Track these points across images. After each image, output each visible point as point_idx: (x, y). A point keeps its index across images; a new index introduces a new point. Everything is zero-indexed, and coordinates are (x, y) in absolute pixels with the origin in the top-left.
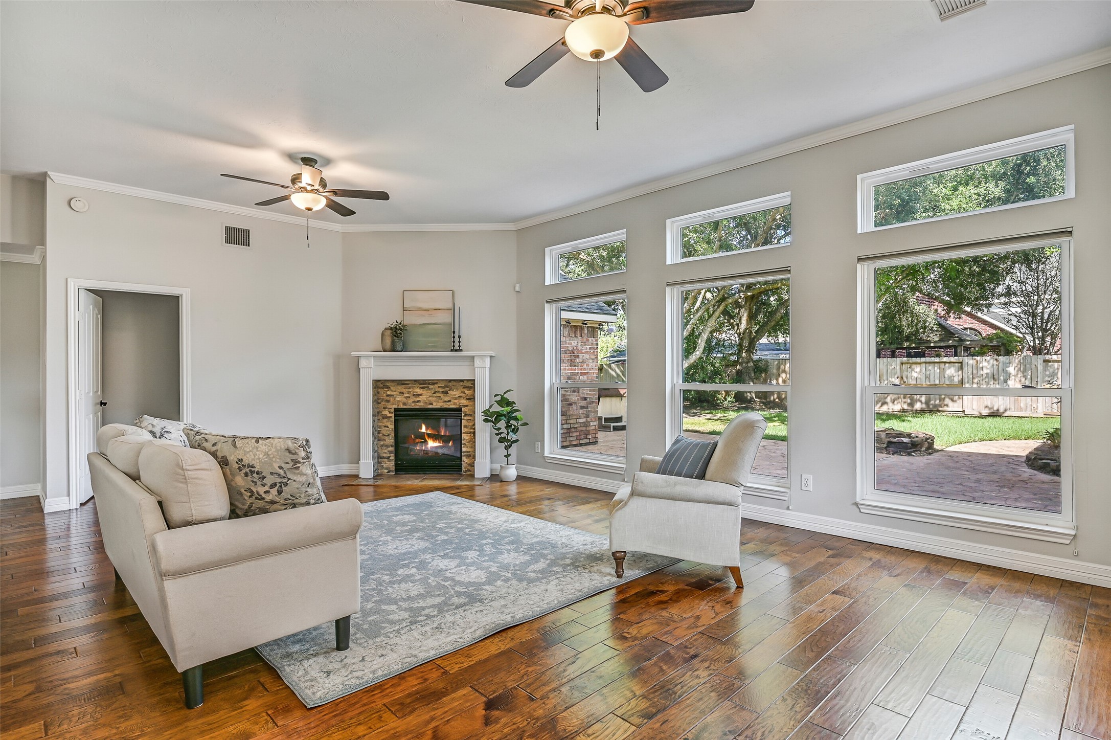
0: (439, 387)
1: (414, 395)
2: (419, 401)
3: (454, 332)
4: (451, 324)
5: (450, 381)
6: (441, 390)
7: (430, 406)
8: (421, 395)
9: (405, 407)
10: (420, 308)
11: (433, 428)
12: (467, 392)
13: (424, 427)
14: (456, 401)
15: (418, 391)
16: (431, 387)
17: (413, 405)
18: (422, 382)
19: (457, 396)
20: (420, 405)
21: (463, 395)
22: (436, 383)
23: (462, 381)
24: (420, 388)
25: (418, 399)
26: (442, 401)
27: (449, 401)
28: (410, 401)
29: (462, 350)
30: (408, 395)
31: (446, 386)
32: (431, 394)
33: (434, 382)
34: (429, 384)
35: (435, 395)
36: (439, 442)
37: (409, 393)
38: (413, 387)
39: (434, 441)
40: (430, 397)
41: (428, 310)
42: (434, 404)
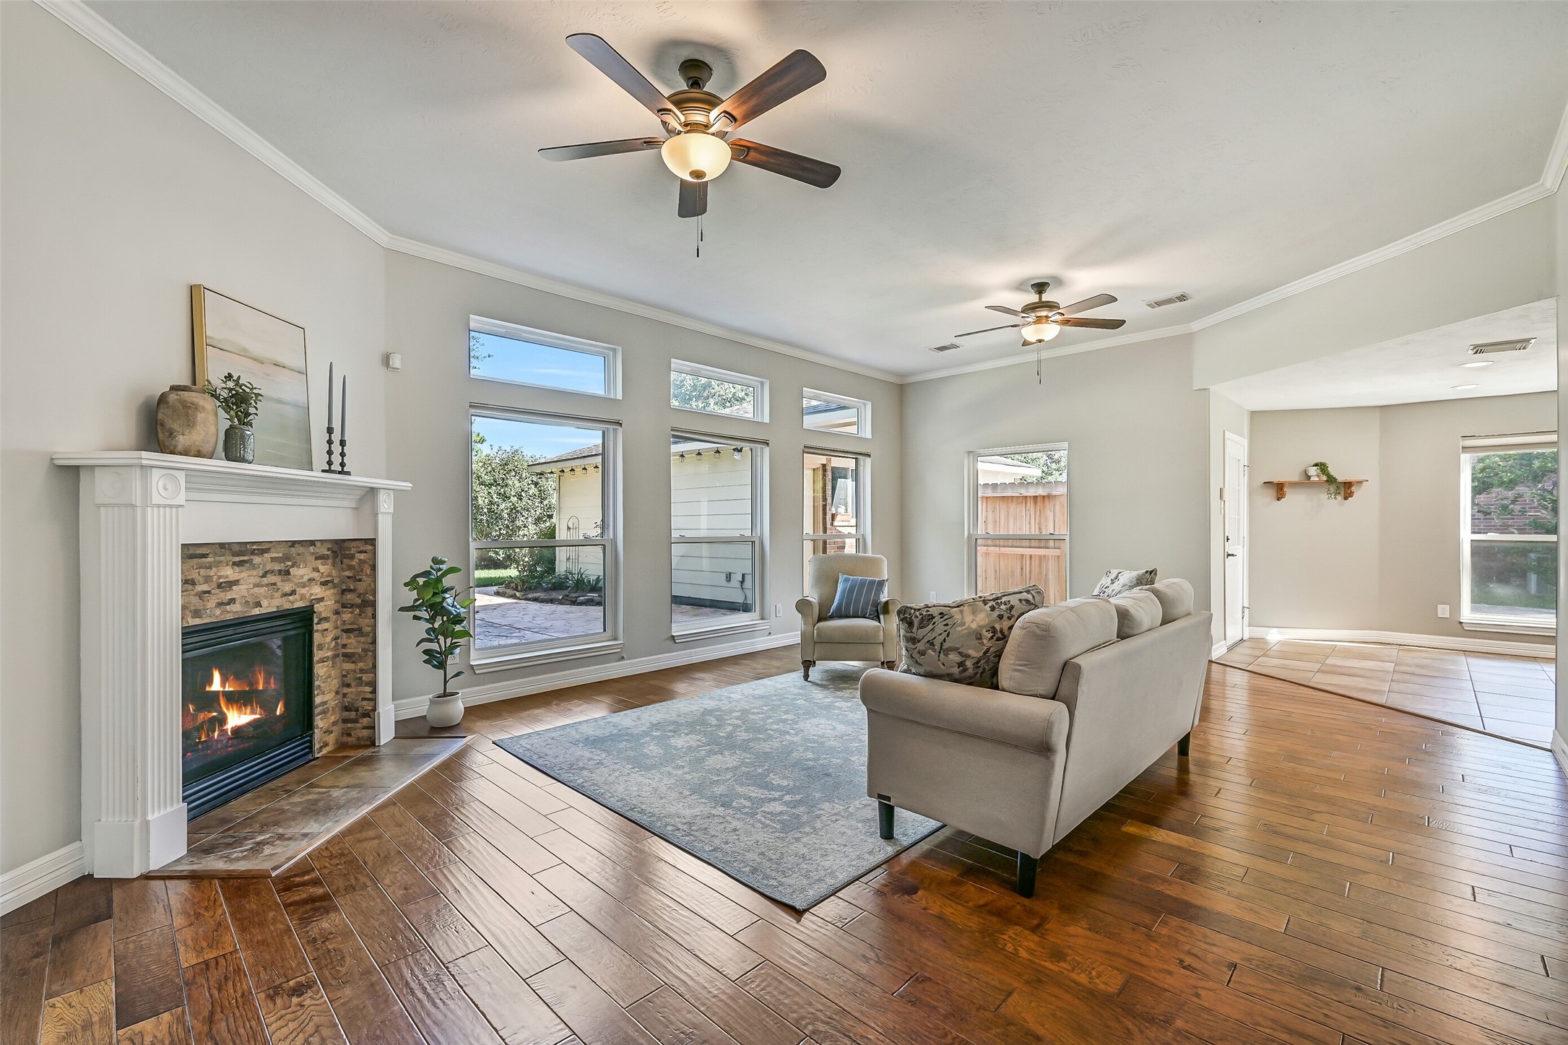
0: (273, 559)
1: (220, 586)
2: (232, 601)
3: (330, 430)
4: (304, 407)
5: (293, 544)
6: (277, 567)
7: (256, 611)
8: (236, 582)
9: (197, 621)
10: (245, 350)
11: (238, 677)
12: (322, 568)
13: (217, 676)
14: (304, 591)
15: (229, 573)
16: (257, 560)
17: (218, 612)
18: (237, 548)
19: (305, 579)
20: (236, 610)
21: (315, 575)
22: (267, 551)
23: (312, 543)
24: (234, 564)
25: (229, 595)
26: (279, 593)
27: (293, 593)
28: (211, 604)
29: (348, 473)
30: (205, 587)
31: (286, 558)
32: (257, 580)
33: (260, 548)
34: (253, 553)
35: (265, 581)
36: (253, 712)
37: (208, 579)
38: (218, 564)
39: (239, 709)
40: (256, 585)
41: (260, 361)
42: (265, 603)
